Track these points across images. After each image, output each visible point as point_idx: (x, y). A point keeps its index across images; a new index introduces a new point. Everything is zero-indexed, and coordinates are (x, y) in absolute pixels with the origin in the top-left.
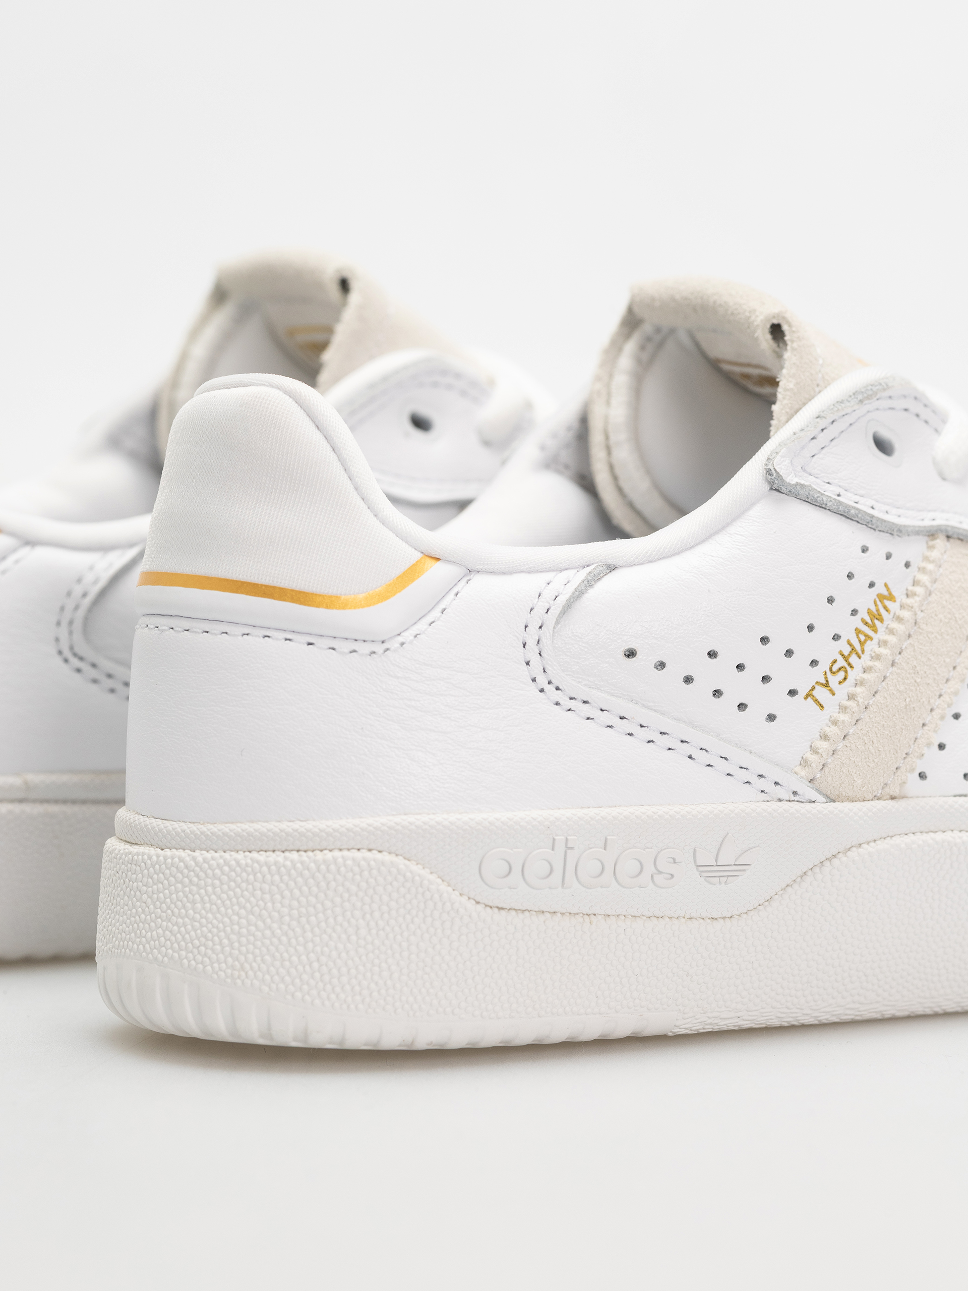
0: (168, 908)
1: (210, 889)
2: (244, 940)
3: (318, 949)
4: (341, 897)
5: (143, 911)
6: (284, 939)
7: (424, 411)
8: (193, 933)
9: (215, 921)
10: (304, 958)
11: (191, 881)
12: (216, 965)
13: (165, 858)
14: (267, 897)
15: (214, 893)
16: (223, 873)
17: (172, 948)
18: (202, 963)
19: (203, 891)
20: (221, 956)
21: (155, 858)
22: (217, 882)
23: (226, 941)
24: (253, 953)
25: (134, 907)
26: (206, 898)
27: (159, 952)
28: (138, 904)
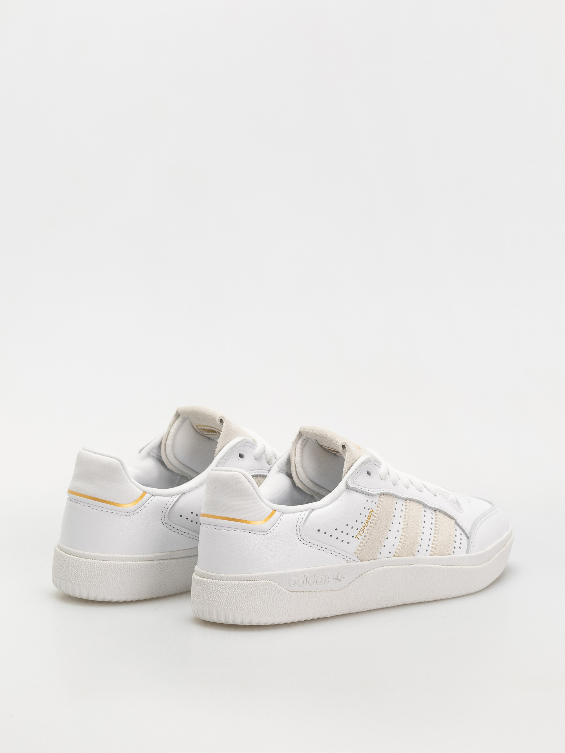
0: (217, 594)
1: (228, 590)
2: (237, 601)
3: (254, 603)
4: (259, 591)
5: (210, 594)
6: (246, 601)
7: (242, 453)
8: (224, 600)
9: (229, 597)
10: (251, 605)
11: (223, 588)
12: (230, 607)
13: (216, 582)
14: (242, 591)
15: (229, 591)
16: (231, 586)
17: (218, 603)
18: (227, 607)
19: (226, 590)
20: (231, 605)
21: (213, 582)
22: (230, 588)
23: (232, 602)
24: (239, 604)
25: (207, 593)
26: (227, 592)
27: (215, 604)
28: (208, 593)
